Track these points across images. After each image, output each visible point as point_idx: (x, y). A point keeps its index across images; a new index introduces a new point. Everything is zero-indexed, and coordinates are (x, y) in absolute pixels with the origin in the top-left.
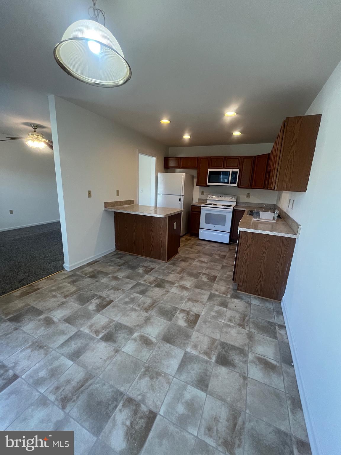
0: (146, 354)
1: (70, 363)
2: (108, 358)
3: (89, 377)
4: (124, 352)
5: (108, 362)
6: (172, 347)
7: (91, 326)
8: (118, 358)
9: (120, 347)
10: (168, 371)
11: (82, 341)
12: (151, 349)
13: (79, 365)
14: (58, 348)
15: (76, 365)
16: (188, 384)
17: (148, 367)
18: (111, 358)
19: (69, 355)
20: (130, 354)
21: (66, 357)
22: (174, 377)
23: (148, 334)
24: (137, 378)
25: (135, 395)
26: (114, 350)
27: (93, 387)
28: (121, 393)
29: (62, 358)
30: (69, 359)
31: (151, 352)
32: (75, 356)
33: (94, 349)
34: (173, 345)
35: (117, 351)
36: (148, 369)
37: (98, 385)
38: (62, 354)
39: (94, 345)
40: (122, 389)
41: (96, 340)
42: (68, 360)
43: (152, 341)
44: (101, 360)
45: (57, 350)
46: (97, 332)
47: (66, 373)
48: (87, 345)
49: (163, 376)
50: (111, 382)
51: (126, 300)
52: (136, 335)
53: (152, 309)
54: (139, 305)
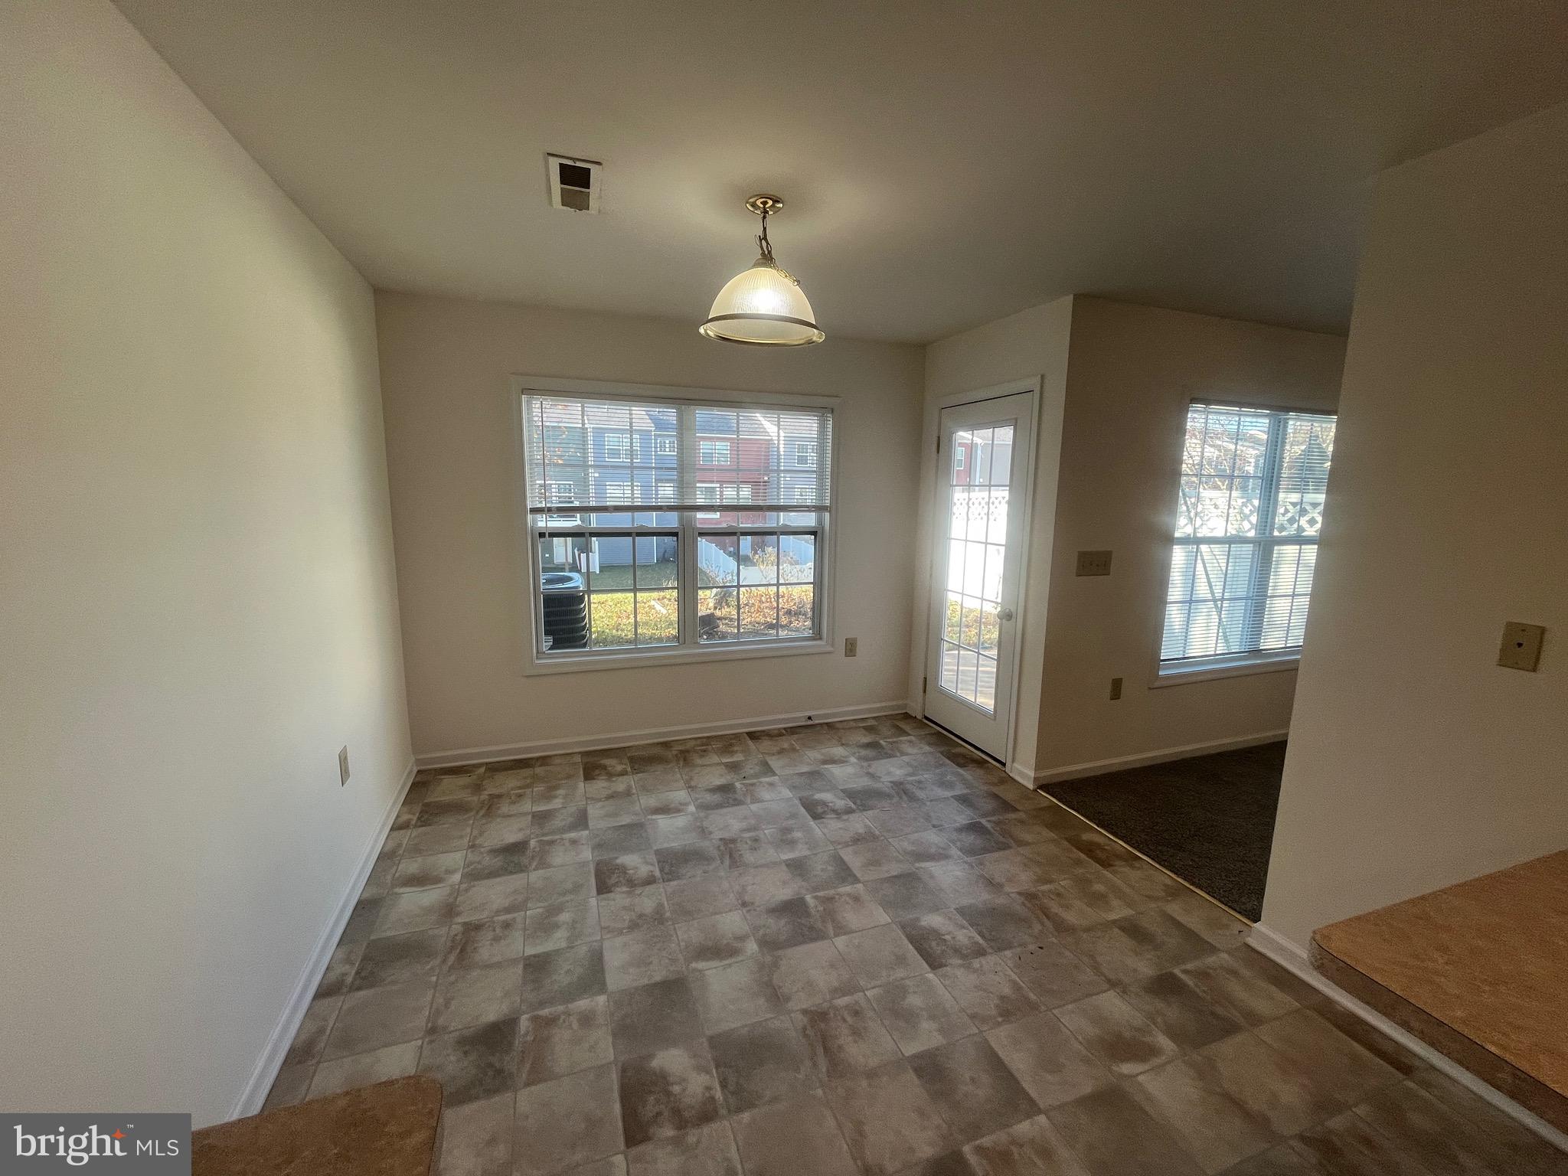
0: (688, 933)
4: (730, 911)
6: (646, 981)
9: (749, 911)
10: (619, 941)
12: (687, 947)
16: (568, 947)
17: (662, 924)
20: (716, 916)
22: (602, 939)
23: (730, 965)
24: (666, 903)
31: (683, 944)
34: (647, 985)
36: (661, 921)
43: (703, 960)
49: (624, 928)
51: (914, 1000)
52: (752, 947)
53: (807, 1032)
54: (857, 1013)
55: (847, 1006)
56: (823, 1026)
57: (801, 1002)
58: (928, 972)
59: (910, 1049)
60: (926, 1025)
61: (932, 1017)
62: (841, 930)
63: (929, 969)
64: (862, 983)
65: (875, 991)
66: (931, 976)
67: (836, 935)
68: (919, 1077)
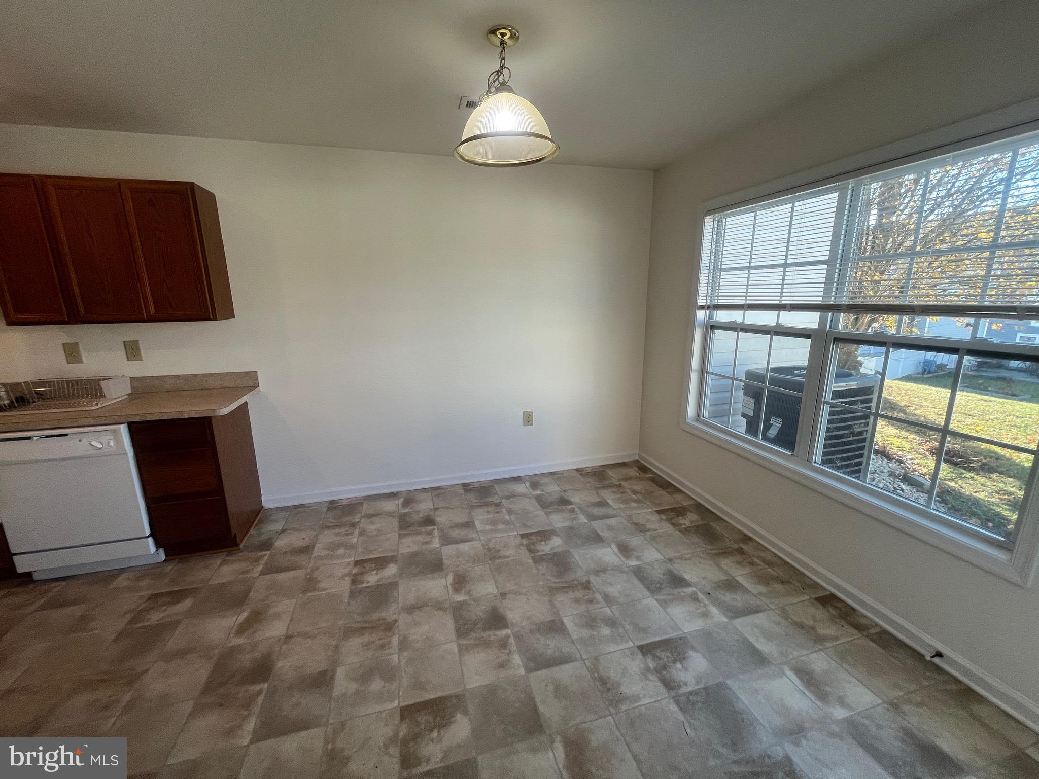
0: (478, 570)
1: (568, 621)
2: (520, 594)
3: (553, 591)
4: (497, 588)
5: (524, 590)
7: (502, 666)
8: (510, 586)
9: (496, 596)
10: (478, 546)
11: (535, 645)
12: (466, 571)
13: (558, 611)
14: (576, 660)
15: (561, 613)
17: (490, 559)
18: (516, 593)
19: (564, 634)
20: (493, 581)
21: (569, 634)
22: (480, 540)
23: (447, 588)
24: (510, 559)
25: (524, 551)
26: (505, 599)
27: (554, 580)
28: (533, 559)
29: (574, 637)
30: (566, 628)
32: (555, 627)
33: (528, 618)
35: (503, 595)
36: (493, 558)
37: (549, 578)
38: (573, 642)
39: (524, 624)
40: (530, 561)
41: (516, 629)
42: (568, 626)
44: (529, 598)
45: (578, 656)
46: (503, 644)
47: (576, 612)
48: (532, 632)
49: (488, 546)
50: (535, 571)
51: (377, 684)
52: (460, 598)
53: (381, 621)
54: (383, 646)
55: (390, 642)
56: (382, 628)
57: (404, 620)
58: (399, 703)
59: (340, 672)
60: (354, 686)
61: (357, 692)
62: (463, 650)
63: (402, 704)
64: (405, 654)
65: (396, 660)
66: (395, 704)
67: (459, 646)
68: (320, 673)
